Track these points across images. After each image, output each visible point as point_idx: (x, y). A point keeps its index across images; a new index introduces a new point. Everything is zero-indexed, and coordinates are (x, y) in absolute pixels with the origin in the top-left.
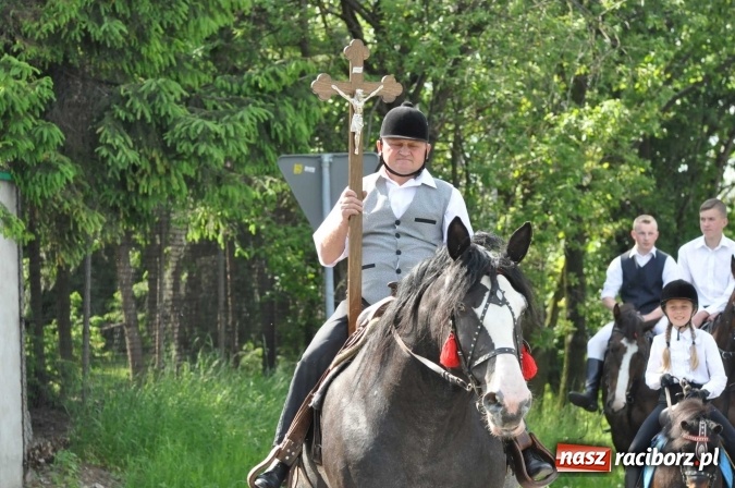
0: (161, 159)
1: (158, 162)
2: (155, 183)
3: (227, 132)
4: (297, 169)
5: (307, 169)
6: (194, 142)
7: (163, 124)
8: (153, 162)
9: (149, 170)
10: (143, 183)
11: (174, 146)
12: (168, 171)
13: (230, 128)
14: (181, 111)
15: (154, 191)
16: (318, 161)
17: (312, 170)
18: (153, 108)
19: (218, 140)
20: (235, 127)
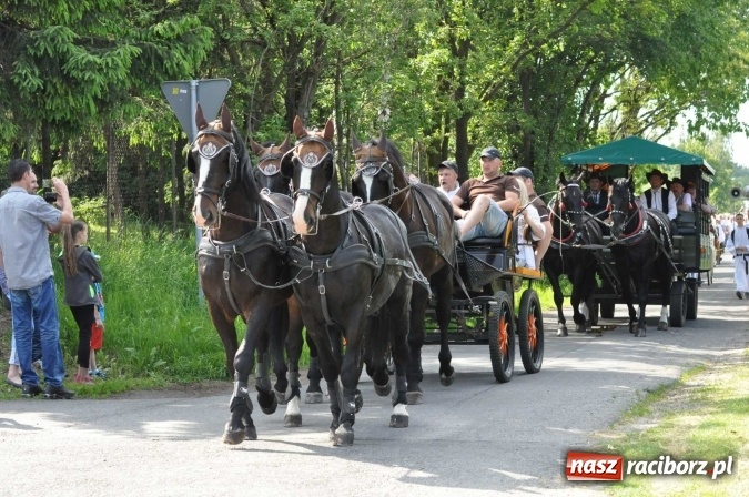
0: (62, 84)
1: (58, 86)
2: (58, 101)
3: (107, 64)
4: (175, 91)
5: (182, 91)
6: (82, 71)
7: (63, 58)
8: (54, 86)
9: (52, 92)
10: (49, 101)
11: (68, 73)
12: (67, 93)
13: (109, 60)
14: (73, 49)
15: (58, 108)
16: (188, 85)
17: (185, 91)
18: (55, 47)
19: (100, 70)
20: (113, 60)
